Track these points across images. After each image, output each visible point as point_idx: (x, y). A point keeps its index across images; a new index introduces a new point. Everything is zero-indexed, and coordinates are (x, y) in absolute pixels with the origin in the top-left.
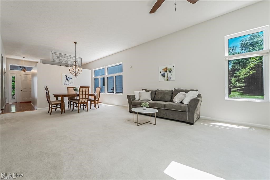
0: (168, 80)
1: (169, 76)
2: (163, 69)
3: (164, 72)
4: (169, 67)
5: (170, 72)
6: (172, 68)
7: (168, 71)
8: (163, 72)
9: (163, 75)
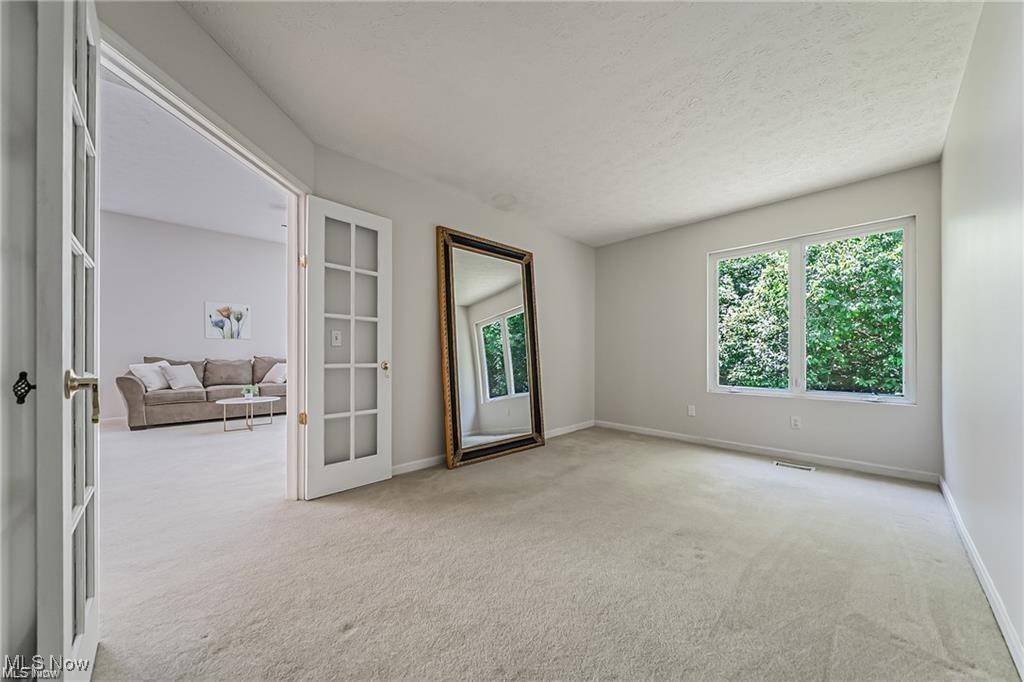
0: (232, 337)
1: (235, 329)
2: (219, 311)
3: (221, 318)
4: (236, 308)
5: (238, 320)
6: (244, 312)
7: (232, 317)
8: (217, 317)
9: (220, 325)
